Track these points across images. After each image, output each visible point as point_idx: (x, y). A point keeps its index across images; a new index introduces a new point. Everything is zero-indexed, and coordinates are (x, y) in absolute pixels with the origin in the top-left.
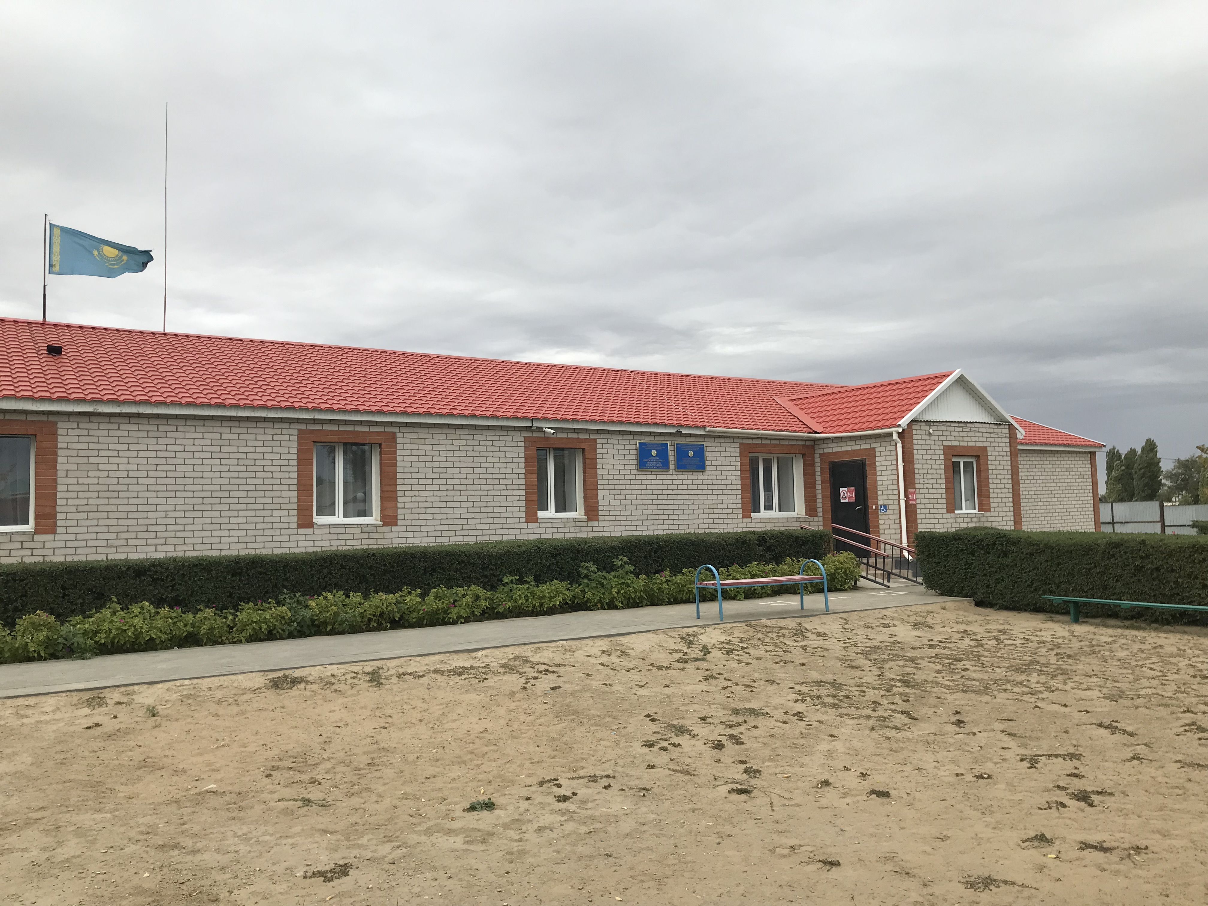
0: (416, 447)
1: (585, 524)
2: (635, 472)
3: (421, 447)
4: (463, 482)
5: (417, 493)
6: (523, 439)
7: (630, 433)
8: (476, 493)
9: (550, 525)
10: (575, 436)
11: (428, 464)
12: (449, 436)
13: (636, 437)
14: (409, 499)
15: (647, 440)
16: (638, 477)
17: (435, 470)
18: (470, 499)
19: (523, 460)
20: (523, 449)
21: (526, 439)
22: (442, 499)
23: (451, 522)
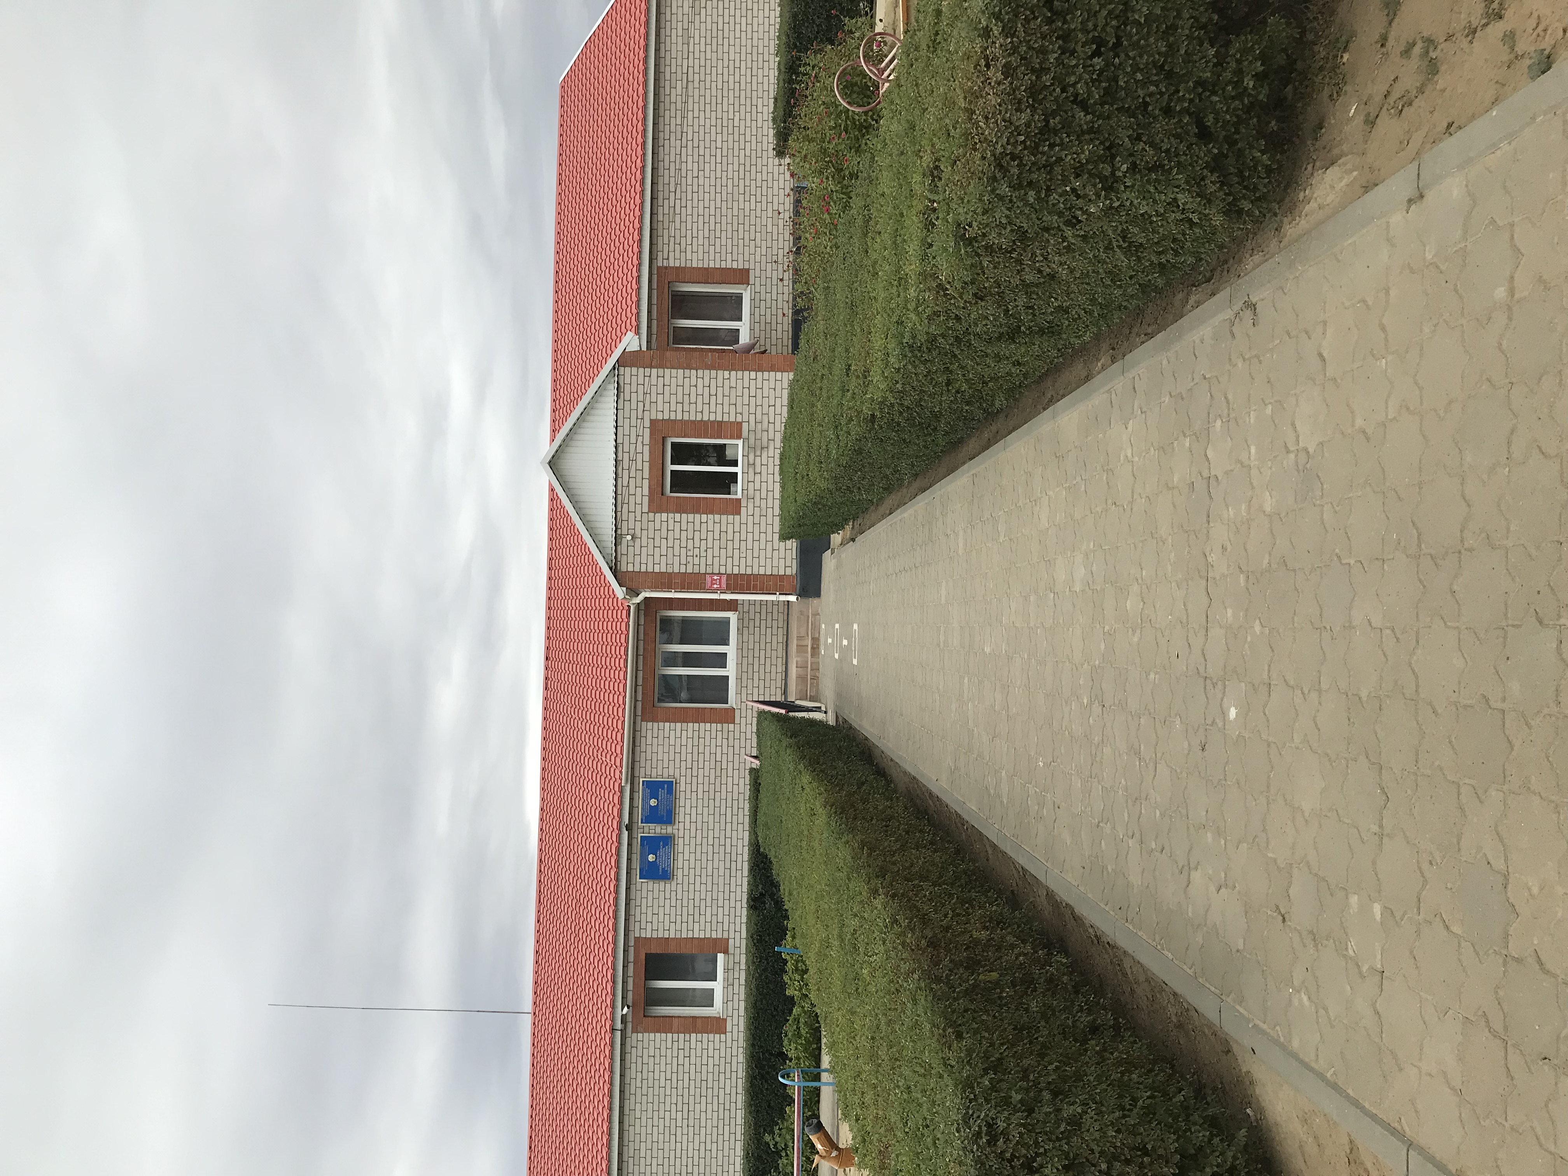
0: (642, 1160)
1: (731, 957)
2: (674, 883)
3: (643, 1155)
4: (680, 1108)
5: (690, 1160)
6: (635, 1035)
7: (628, 889)
8: (692, 1093)
9: (730, 1003)
10: (631, 966)
11: (661, 1147)
12: (632, 1123)
13: (633, 882)
14: (696, 1168)
15: (636, 865)
16: (680, 881)
17: (667, 1139)
18: (698, 1101)
19: (658, 1035)
20: (646, 1035)
21: (635, 1030)
22: (697, 1132)
23: (721, 1122)
